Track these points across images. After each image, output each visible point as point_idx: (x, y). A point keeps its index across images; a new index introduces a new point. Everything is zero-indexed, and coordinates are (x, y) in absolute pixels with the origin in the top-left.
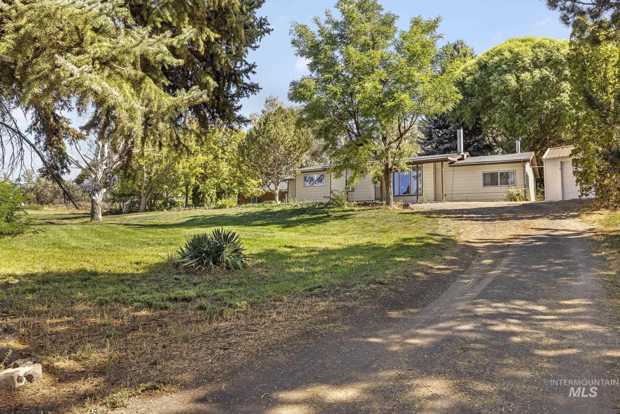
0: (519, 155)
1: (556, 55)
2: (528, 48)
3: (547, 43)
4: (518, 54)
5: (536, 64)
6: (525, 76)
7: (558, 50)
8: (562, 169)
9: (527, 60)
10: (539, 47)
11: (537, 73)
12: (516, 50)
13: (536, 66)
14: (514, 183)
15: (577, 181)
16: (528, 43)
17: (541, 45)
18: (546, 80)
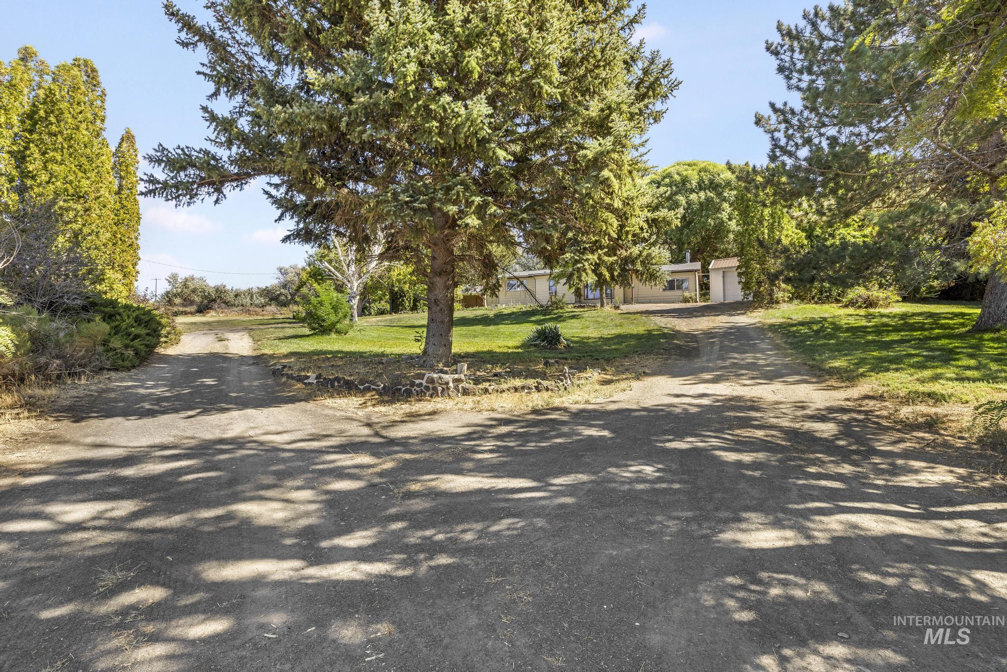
0: (688, 266)
1: (717, 180)
2: (695, 173)
3: (711, 168)
4: (686, 176)
5: (701, 187)
6: (693, 197)
7: (719, 175)
8: (723, 277)
9: (694, 183)
10: (705, 171)
11: (702, 194)
12: (685, 173)
13: (701, 188)
14: (687, 289)
15: (742, 289)
16: (694, 167)
17: (705, 170)
18: (709, 200)
